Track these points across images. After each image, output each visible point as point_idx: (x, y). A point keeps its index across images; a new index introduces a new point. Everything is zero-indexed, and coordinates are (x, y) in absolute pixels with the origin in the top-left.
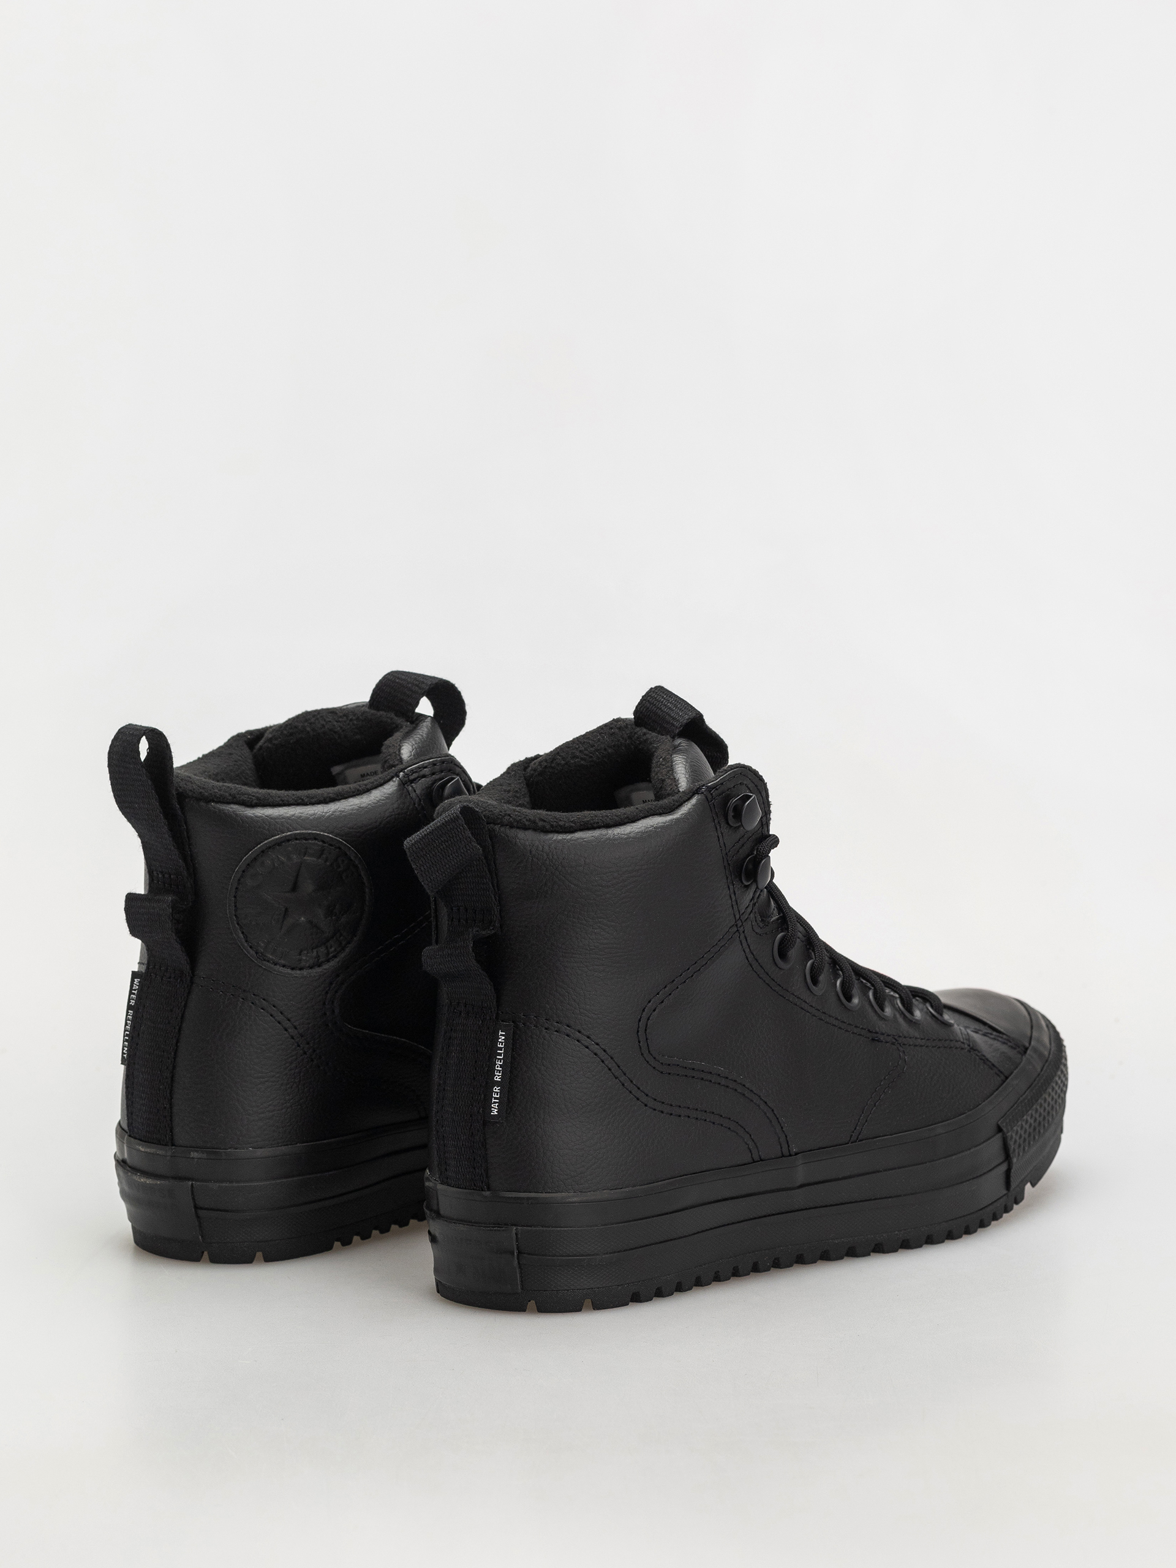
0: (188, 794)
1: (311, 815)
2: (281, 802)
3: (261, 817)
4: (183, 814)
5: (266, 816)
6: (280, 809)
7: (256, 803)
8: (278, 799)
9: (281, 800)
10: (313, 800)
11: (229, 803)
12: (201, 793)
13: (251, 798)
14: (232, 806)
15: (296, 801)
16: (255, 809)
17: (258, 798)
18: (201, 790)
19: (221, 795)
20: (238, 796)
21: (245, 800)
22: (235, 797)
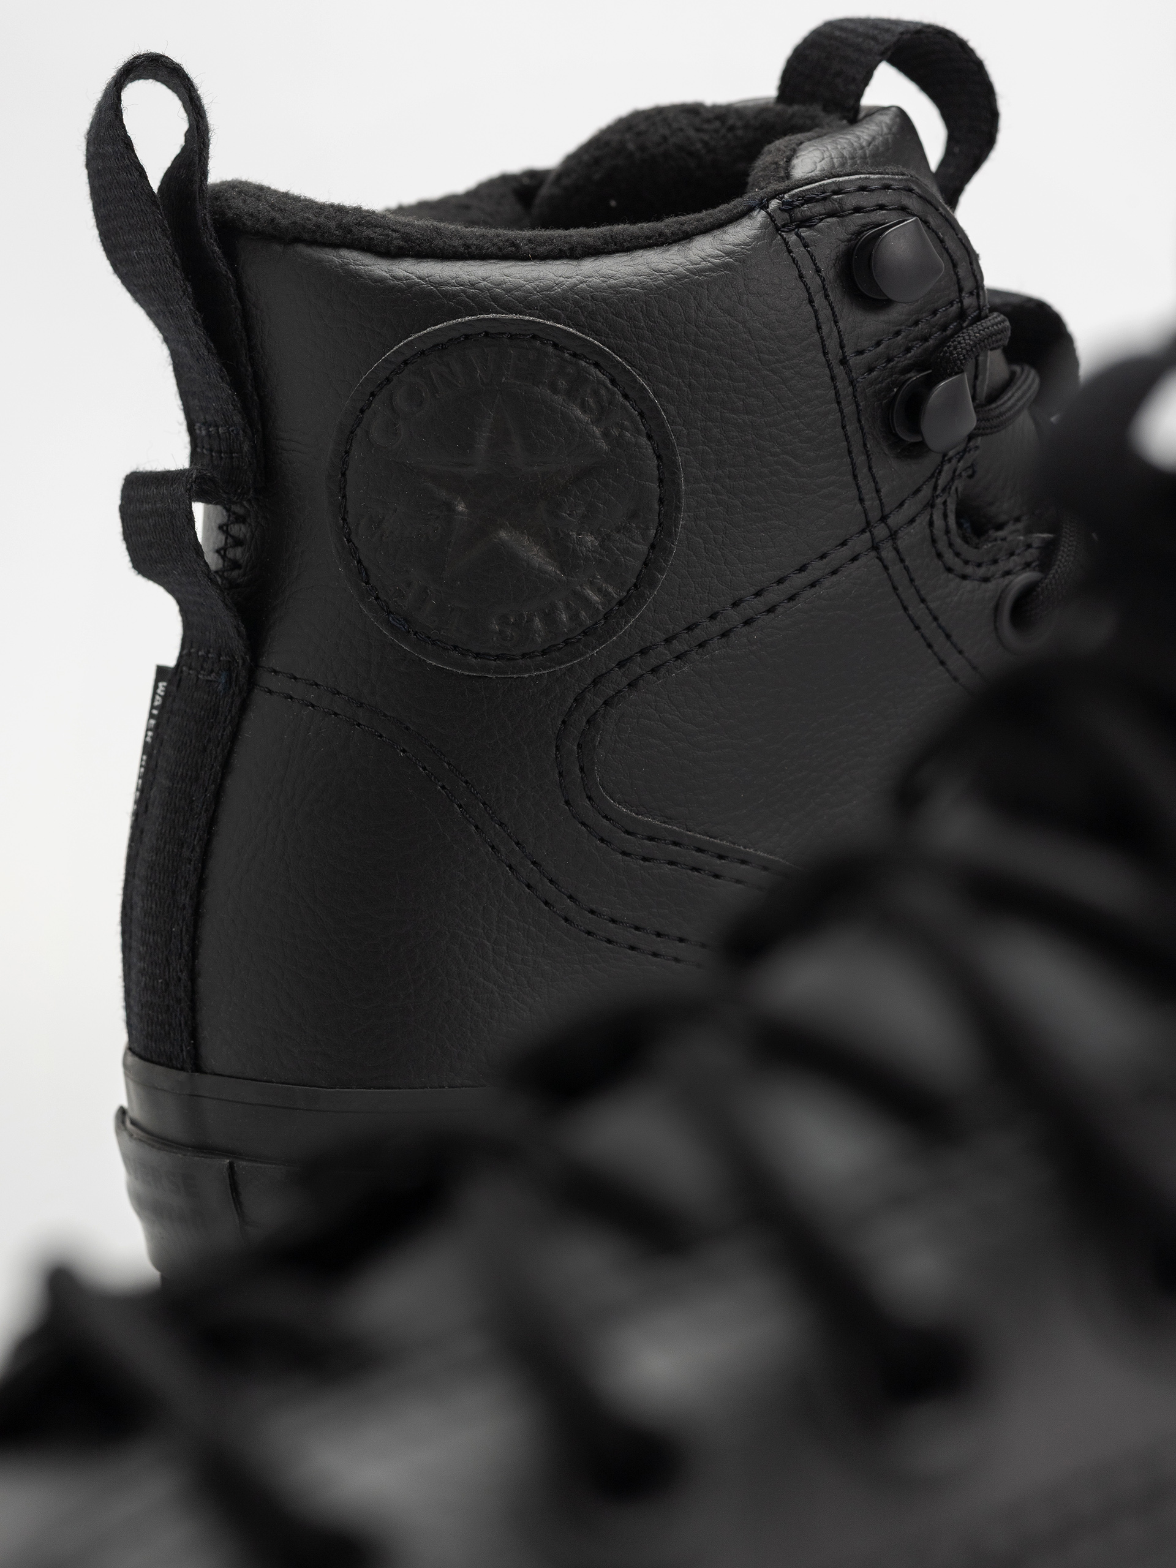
0: (244, 224)
1: (530, 281)
2: (462, 249)
3: (407, 278)
4: (235, 272)
5: (419, 278)
6: (460, 264)
7: (401, 248)
8: (456, 242)
9: (465, 245)
10: (542, 250)
11: (336, 246)
12: (273, 220)
13: (388, 235)
14: (345, 253)
15: (500, 249)
16: (396, 262)
17: (406, 237)
18: (273, 214)
19: (318, 226)
20: (355, 230)
21: (373, 239)
22: (350, 231)
